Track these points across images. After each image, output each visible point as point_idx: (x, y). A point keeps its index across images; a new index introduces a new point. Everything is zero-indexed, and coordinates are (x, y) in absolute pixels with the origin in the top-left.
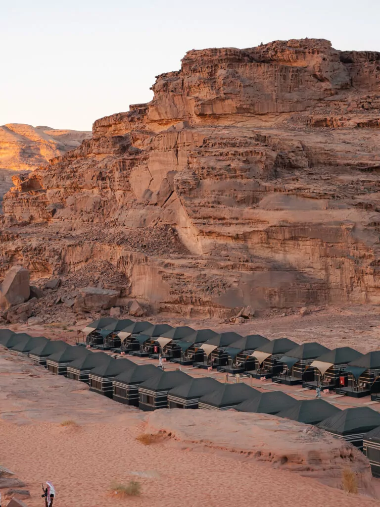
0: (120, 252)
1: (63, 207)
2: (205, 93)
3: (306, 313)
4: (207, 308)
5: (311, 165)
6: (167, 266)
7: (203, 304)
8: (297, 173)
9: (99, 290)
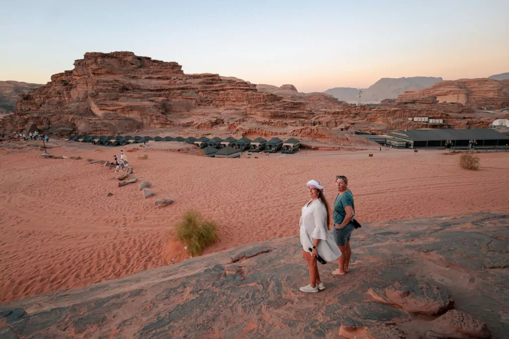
0: (71, 117)
1: (44, 104)
2: (94, 66)
3: (138, 132)
4: (106, 132)
5: (133, 89)
6: (90, 120)
7: (104, 131)
8: (129, 91)
9: (65, 129)
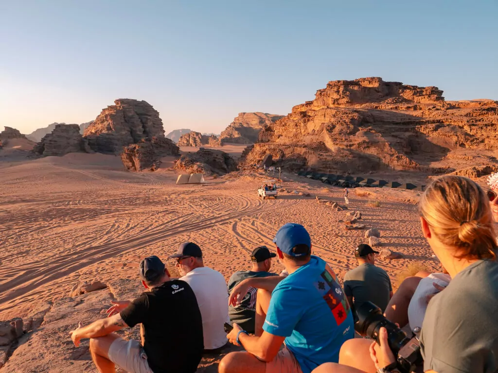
0: (304, 150)
1: (282, 136)
2: (336, 96)
3: (372, 173)
5: (375, 122)
6: (321, 155)
7: (334, 169)
8: (369, 124)
9: (296, 163)
